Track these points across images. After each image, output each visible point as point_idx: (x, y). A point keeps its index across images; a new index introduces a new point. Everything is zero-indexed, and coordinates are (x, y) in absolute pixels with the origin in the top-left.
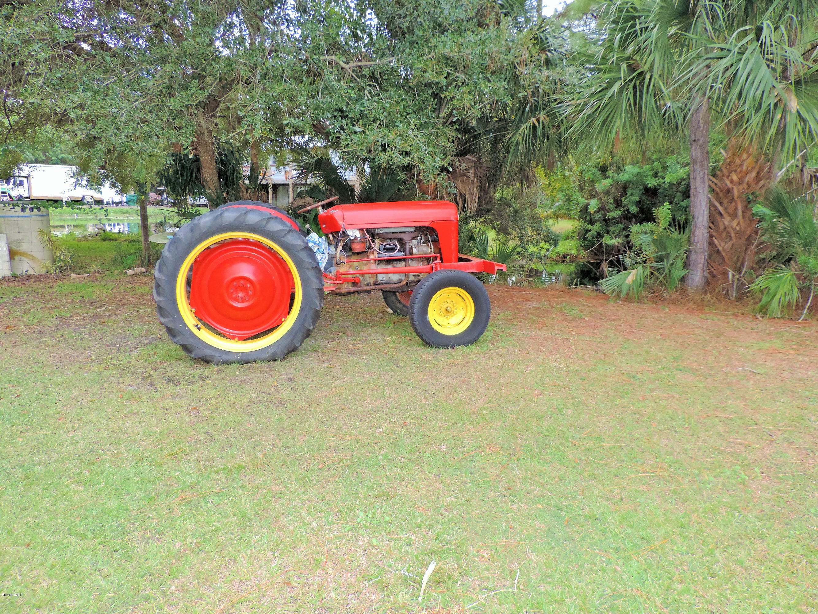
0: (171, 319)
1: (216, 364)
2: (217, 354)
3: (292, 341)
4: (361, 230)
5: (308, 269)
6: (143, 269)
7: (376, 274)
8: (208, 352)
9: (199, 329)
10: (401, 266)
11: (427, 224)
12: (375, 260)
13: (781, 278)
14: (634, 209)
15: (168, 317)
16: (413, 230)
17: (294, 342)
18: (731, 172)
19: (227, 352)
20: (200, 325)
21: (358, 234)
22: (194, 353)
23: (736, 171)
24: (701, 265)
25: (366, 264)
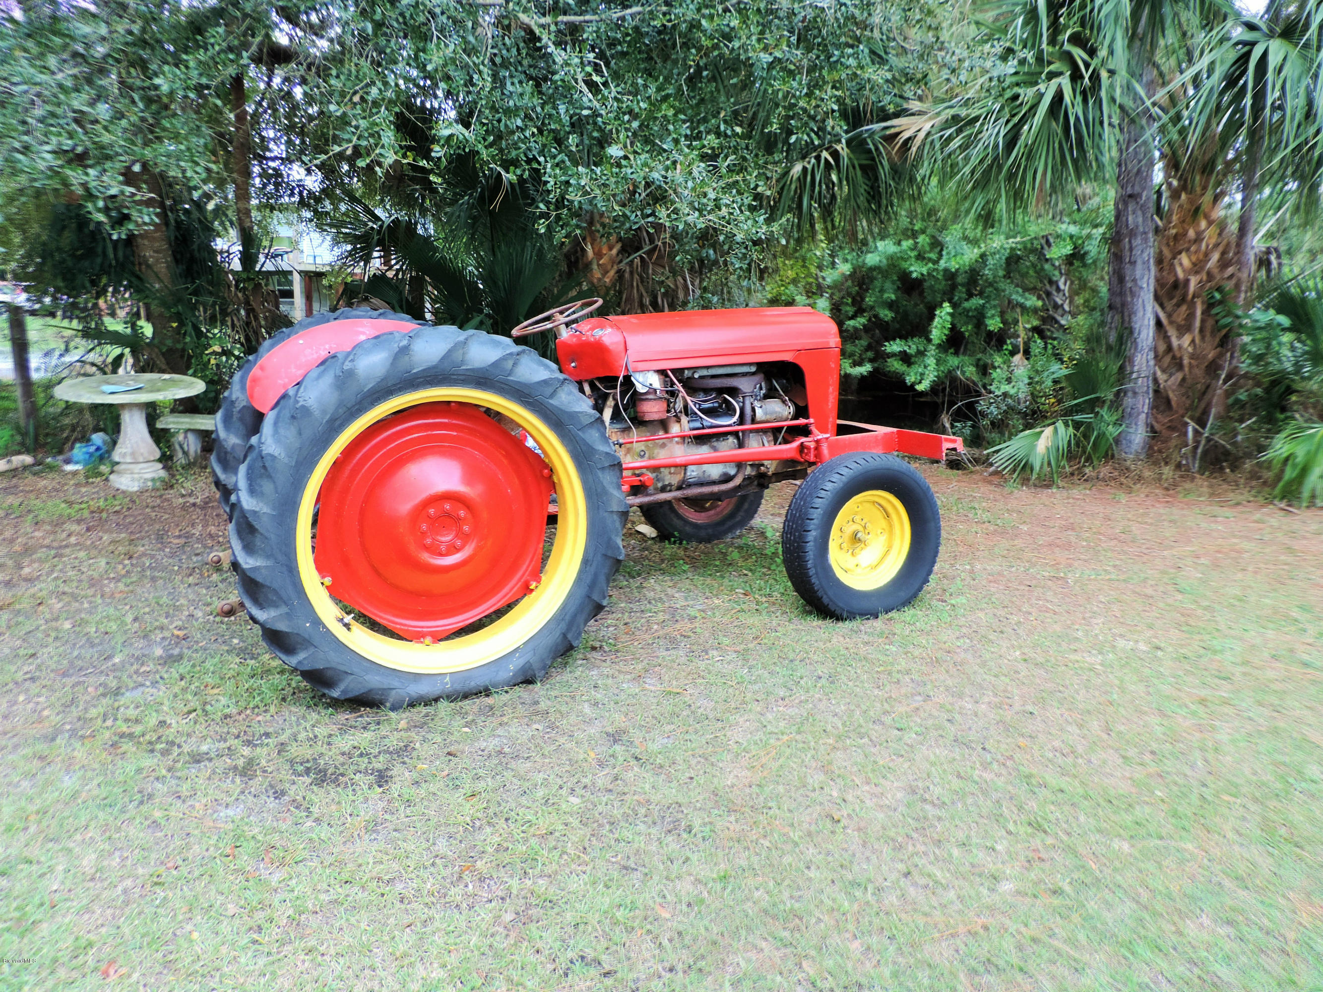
0: (283, 610)
1: (393, 709)
2: (395, 683)
3: (564, 636)
4: (662, 373)
5: (603, 469)
6: (28, 459)
7: (685, 466)
8: (374, 681)
9: (347, 626)
10: (727, 447)
11: (787, 357)
12: (683, 437)
13: (1312, 436)
14: (886, 314)
15: (276, 606)
16: (753, 369)
17: (569, 636)
18: (1180, 253)
19: (417, 677)
20: (348, 619)
21: (655, 381)
22: (342, 686)
23: (1188, 250)
24: (1143, 416)
25: (663, 446)
